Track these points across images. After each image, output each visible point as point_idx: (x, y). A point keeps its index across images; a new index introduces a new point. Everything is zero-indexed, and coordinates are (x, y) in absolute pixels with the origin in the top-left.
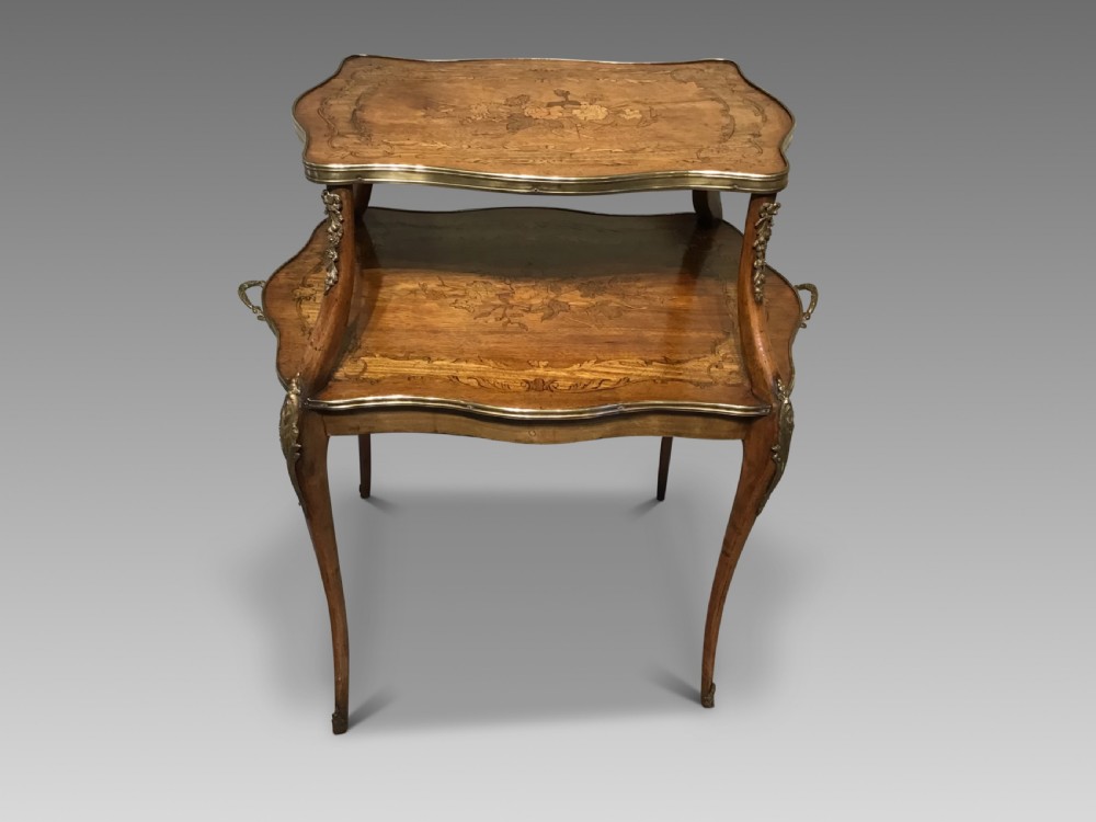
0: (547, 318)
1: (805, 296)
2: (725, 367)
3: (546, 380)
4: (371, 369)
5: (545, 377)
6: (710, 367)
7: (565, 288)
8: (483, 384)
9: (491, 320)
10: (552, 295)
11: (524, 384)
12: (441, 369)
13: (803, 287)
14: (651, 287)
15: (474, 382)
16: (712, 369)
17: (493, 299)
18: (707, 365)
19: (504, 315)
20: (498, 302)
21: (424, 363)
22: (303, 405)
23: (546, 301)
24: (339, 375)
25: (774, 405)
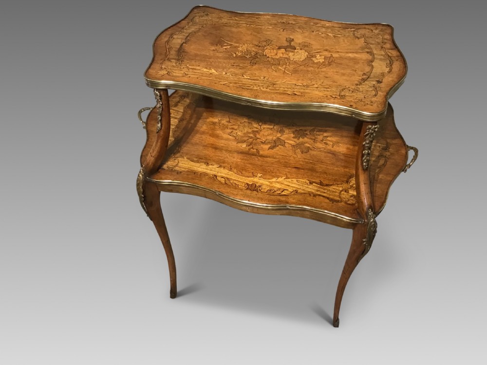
0: (271, 148)
1: (411, 153)
2: (350, 192)
3: (257, 185)
4: (180, 164)
5: (257, 183)
6: (342, 191)
7: (287, 131)
8: (227, 182)
9: (244, 145)
10: (279, 135)
11: (246, 185)
12: (211, 170)
13: (412, 148)
14: (330, 136)
15: (223, 180)
16: (342, 192)
17: (250, 133)
18: (341, 189)
19: (251, 144)
20: (252, 135)
21: (204, 166)
22: (145, 180)
23: (275, 138)
24: (165, 166)
25: (366, 221)
